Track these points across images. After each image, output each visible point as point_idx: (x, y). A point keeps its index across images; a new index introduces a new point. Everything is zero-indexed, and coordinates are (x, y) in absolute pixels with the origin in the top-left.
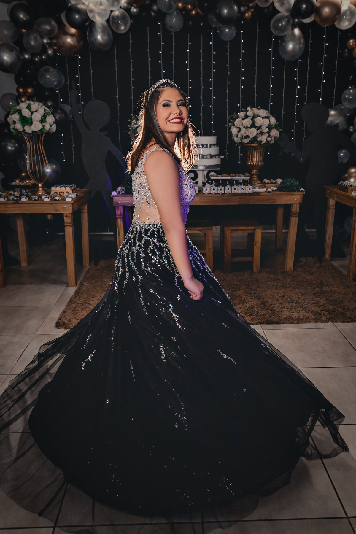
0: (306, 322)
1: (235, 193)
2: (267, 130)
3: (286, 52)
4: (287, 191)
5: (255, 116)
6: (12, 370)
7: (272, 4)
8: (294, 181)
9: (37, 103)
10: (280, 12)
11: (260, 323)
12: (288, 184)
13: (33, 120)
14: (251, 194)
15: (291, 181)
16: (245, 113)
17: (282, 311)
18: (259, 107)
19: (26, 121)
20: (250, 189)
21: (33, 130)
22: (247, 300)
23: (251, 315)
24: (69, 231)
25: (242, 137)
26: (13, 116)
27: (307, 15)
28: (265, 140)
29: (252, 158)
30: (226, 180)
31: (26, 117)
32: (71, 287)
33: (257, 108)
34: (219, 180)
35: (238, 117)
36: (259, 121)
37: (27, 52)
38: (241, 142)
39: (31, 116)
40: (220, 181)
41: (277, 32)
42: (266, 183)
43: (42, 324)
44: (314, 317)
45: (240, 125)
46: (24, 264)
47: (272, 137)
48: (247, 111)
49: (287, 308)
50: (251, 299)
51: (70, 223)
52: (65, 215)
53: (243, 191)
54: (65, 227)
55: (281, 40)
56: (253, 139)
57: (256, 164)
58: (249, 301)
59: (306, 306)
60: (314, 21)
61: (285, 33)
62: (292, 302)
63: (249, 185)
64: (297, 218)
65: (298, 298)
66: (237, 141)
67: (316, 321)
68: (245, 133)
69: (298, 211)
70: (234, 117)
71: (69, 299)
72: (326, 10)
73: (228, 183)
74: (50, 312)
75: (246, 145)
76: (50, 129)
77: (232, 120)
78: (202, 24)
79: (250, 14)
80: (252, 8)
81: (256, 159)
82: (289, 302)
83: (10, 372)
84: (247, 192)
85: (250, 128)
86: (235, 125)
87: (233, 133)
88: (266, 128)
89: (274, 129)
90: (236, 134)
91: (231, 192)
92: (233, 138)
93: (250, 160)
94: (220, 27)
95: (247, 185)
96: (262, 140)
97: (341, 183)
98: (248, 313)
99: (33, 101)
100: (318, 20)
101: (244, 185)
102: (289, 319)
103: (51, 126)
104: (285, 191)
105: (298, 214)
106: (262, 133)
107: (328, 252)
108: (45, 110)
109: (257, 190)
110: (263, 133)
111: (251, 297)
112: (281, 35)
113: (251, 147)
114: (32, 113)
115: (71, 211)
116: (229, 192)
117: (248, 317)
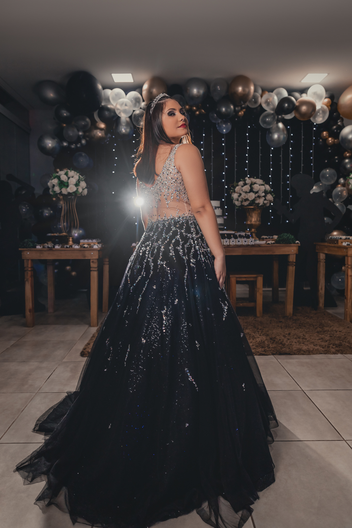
0: (317, 353)
1: (239, 245)
2: (263, 194)
3: (272, 140)
4: (284, 244)
5: (252, 184)
6: (40, 389)
7: (260, 105)
8: (289, 235)
9: (73, 172)
10: (266, 111)
11: (273, 354)
12: (284, 238)
13: (69, 183)
14: (253, 246)
15: (287, 235)
16: (244, 182)
17: (291, 345)
18: (255, 177)
19: (63, 184)
20: (252, 241)
21: (69, 191)
22: (256, 336)
23: (263, 347)
24: (94, 275)
25: (243, 200)
26: (53, 180)
27: (288, 112)
28: (262, 203)
29: (251, 219)
30: (231, 234)
31: (63, 181)
32: (93, 326)
34: (224, 234)
35: (238, 185)
36: (256, 187)
37: (65, 141)
38: (242, 205)
39: (68, 180)
40: (226, 235)
41: (265, 125)
42: (265, 238)
43: (68, 354)
44: (324, 350)
45: (240, 191)
46: (51, 310)
47: (267, 200)
48: (245, 180)
49: (296, 343)
50: (260, 335)
51: (95, 268)
52: (91, 261)
53: (246, 243)
54: (91, 272)
55: (268, 132)
56: (251, 202)
57: (255, 223)
58: (258, 338)
59: (312, 341)
60: (295, 117)
61: (271, 126)
62: (299, 338)
63: (251, 238)
64: (294, 267)
65: (303, 335)
66: (238, 204)
67: (327, 352)
68: (245, 197)
69: (294, 261)
70: (235, 185)
71: (92, 335)
72: (304, 108)
73: (232, 237)
74: (75, 345)
75: (246, 207)
76: (82, 192)
77: (233, 188)
78: (204, 121)
79: (243, 113)
80: (244, 108)
81: (254, 219)
82: (296, 338)
83: (39, 390)
84: (249, 244)
85: (249, 192)
86: (236, 191)
87: (234, 197)
88: (263, 192)
89: (269, 194)
90: (236, 199)
91: (235, 244)
92: (234, 203)
93: (249, 220)
94: (218, 123)
95: (249, 238)
96: (260, 202)
97: (331, 238)
98: (260, 346)
99: (70, 170)
100: (298, 116)
101: (247, 238)
102: (300, 350)
103: (83, 189)
104: (283, 243)
105: (294, 264)
106: (259, 197)
108: (79, 177)
109: (258, 242)
110: (261, 196)
111: (259, 334)
112: (268, 127)
113: (250, 210)
114: (69, 178)
115: (97, 257)
116: (234, 244)
117: (261, 349)
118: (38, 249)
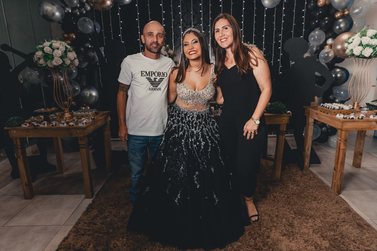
8: (281, 105)
9: (59, 42)
12: (275, 107)
13: (54, 56)
15: (279, 104)
18: (249, 43)
19: (48, 57)
21: (54, 64)
26: (38, 53)
31: (47, 53)
32: (89, 198)
33: (247, 43)
39: (53, 53)
51: (84, 145)
52: (79, 139)
54: (80, 149)
69: (284, 130)
76: (71, 64)
103: (72, 61)
104: (274, 113)
107: (307, 160)
108: (66, 48)
114: (53, 50)
118: (23, 127)
